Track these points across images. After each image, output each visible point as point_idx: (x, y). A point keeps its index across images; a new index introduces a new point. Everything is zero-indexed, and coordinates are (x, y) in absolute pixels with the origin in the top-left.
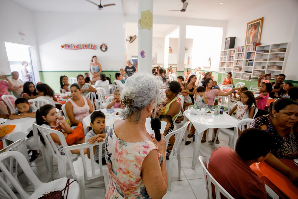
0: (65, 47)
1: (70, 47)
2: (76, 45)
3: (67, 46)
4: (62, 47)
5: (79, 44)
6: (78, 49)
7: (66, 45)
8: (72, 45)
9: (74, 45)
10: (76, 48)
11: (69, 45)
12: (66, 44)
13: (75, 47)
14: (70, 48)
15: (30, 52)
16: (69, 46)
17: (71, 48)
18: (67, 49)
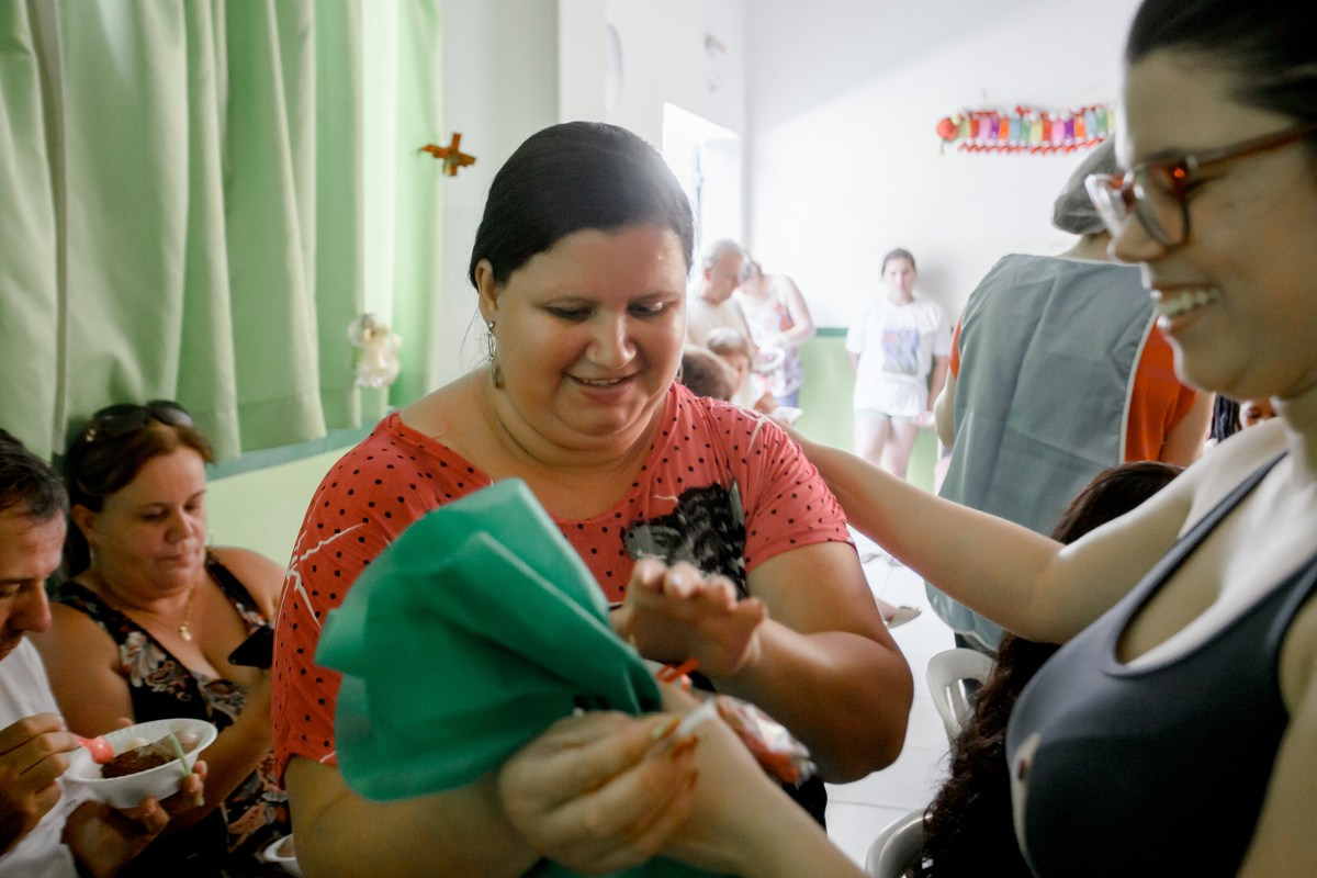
0: (967, 128)
1: (1013, 129)
2: (1060, 110)
3: (985, 125)
4: (949, 130)
5: (1088, 102)
6: (1073, 147)
7: (975, 120)
8: (1021, 111)
9: (1043, 116)
10: (1058, 137)
11: (1001, 114)
12: (976, 103)
13: (1047, 133)
14: (1001, 143)
15: (702, 180)
16: (997, 128)
17: (1013, 143)
18: (985, 148)
